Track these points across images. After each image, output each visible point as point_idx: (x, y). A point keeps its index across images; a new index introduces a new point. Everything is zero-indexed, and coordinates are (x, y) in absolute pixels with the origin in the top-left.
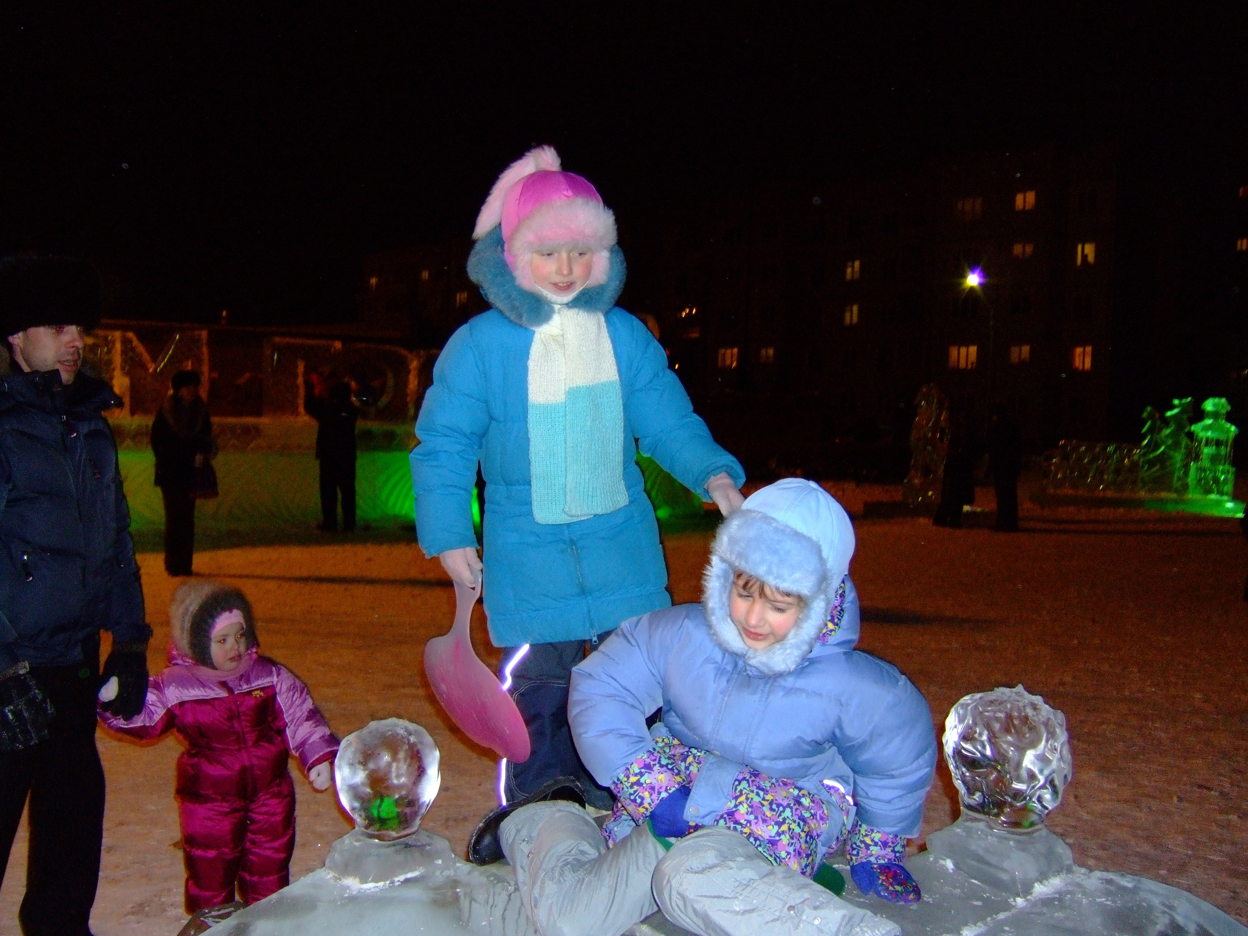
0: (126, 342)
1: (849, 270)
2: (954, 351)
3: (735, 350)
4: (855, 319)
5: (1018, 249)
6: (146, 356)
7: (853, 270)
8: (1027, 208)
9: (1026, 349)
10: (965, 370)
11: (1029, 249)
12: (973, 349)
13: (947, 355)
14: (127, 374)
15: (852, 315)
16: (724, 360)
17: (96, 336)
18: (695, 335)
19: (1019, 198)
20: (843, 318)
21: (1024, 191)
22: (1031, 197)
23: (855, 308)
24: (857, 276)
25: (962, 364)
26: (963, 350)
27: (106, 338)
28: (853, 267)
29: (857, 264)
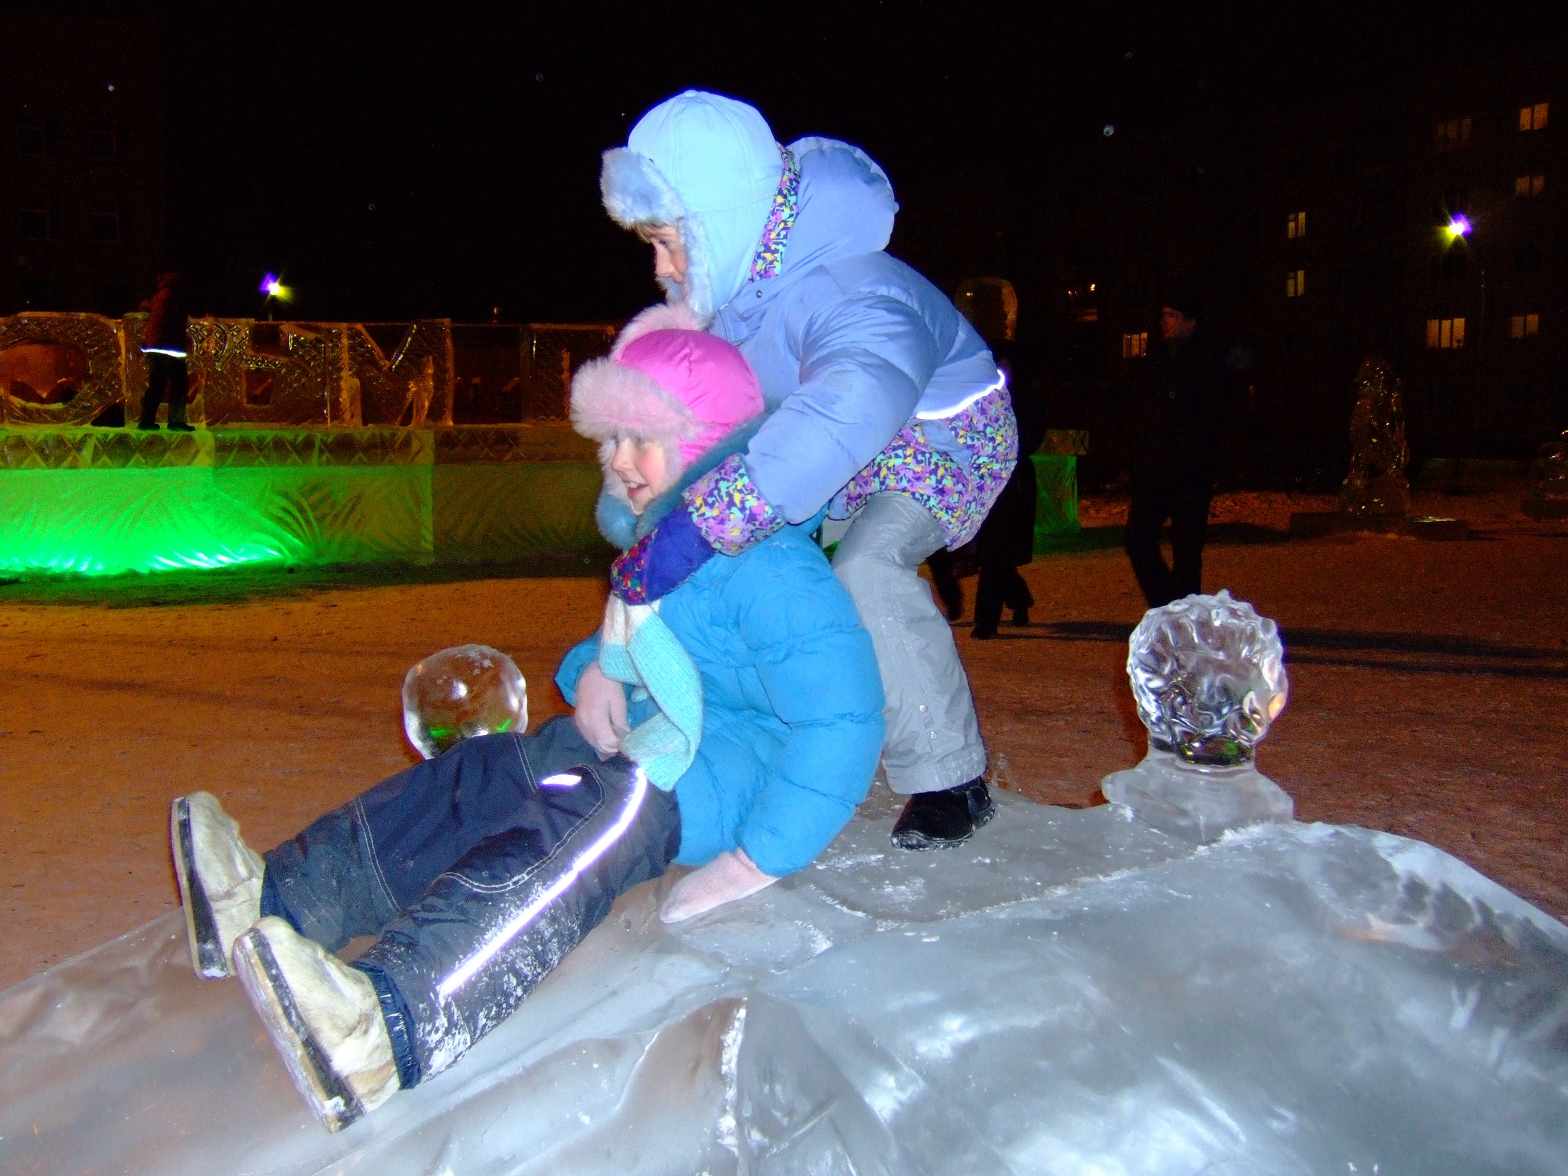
0: (354, 335)
1: (1292, 225)
2: (1433, 325)
3: (1144, 335)
4: (1301, 288)
5: (1522, 185)
6: (378, 351)
7: (1297, 224)
8: (1536, 128)
9: (1533, 319)
10: (1450, 349)
11: (1539, 183)
12: (1460, 323)
13: (1424, 329)
14: (357, 375)
15: (1297, 284)
16: (1130, 346)
17: (316, 330)
18: (1093, 318)
19: (1525, 115)
20: (1284, 287)
21: (1531, 104)
22: (1541, 111)
23: (1301, 274)
24: (1302, 231)
25: (1445, 343)
26: (1446, 324)
27: (329, 331)
28: (1296, 220)
29: (1302, 216)
